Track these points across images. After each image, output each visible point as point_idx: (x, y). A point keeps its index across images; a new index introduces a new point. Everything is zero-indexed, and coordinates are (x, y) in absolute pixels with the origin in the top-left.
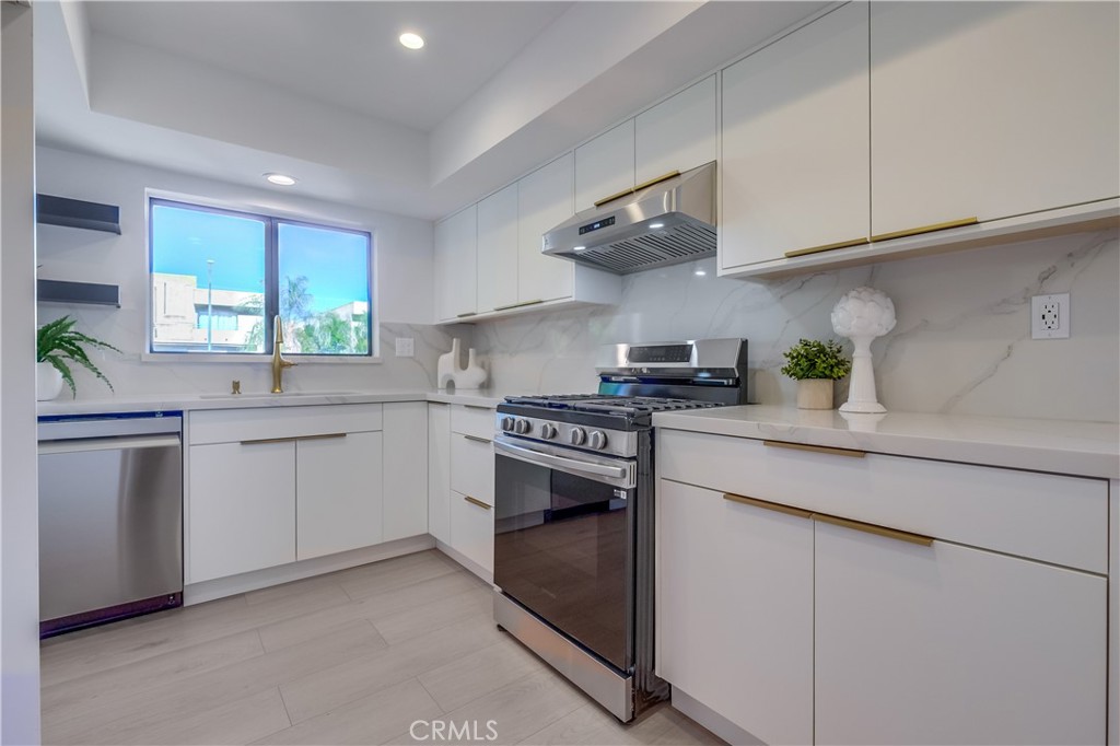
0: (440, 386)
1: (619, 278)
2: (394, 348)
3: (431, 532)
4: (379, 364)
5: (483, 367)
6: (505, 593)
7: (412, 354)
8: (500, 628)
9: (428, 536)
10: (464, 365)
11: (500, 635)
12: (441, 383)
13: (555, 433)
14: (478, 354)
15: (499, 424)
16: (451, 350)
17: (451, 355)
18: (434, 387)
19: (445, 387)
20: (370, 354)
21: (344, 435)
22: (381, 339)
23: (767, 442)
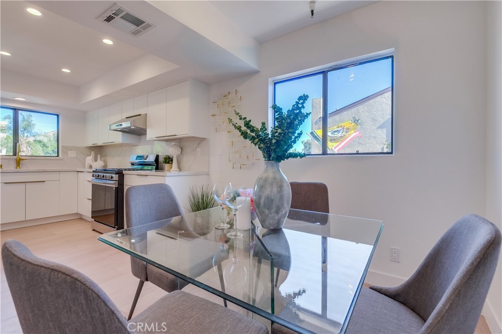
0: (86, 167)
1: (138, 136)
2: (68, 154)
3: (79, 212)
4: (61, 160)
5: (104, 162)
6: (95, 220)
7: (75, 156)
8: (93, 230)
9: (77, 214)
10: (96, 160)
11: (94, 232)
12: (87, 166)
13: (112, 177)
14: (101, 157)
15: (92, 175)
16: (90, 156)
17: (91, 157)
18: (84, 167)
19: (88, 167)
20: (58, 156)
21: (44, 181)
22: (62, 151)
23: (137, 175)
